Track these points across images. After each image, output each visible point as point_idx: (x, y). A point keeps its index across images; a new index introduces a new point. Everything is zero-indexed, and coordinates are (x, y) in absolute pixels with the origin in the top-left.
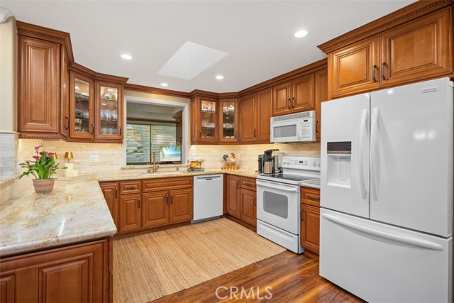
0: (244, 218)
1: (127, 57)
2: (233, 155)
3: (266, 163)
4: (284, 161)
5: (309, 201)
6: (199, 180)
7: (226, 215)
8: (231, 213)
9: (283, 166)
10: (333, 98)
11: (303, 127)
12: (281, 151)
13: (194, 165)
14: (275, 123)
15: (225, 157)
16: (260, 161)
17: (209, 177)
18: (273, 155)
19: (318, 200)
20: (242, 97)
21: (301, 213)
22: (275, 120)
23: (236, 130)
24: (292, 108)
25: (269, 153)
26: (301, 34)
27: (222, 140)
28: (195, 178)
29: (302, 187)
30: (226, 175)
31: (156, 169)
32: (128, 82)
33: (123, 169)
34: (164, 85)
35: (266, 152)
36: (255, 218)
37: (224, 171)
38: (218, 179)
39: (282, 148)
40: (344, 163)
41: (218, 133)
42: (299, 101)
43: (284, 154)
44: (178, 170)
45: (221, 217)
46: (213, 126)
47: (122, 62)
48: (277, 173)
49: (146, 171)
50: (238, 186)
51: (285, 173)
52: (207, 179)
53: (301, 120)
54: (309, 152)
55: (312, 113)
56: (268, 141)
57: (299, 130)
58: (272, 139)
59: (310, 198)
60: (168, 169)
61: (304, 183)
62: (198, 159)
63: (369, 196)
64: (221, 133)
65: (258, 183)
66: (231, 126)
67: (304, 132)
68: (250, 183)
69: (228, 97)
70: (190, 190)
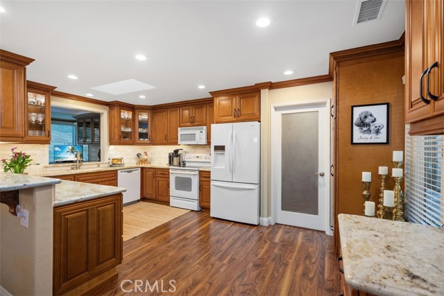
0: (159, 198)
1: (73, 77)
2: (146, 154)
3: (175, 158)
4: (186, 156)
5: (204, 179)
6: (123, 173)
7: (143, 199)
8: (148, 196)
9: (186, 160)
10: (217, 123)
11: (200, 135)
12: (184, 150)
13: (115, 162)
14: (181, 132)
15: (138, 155)
16: (170, 157)
17: (130, 170)
18: (179, 153)
19: (209, 177)
20: (155, 110)
21: (200, 187)
22: (181, 130)
23: (149, 134)
24: (193, 122)
25: (176, 151)
26: (201, 87)
27: (138, 141)
28: (119, 172)
29: (200, 171)
30: (142, 169)
31: (79, 166)
32: (56, 90)
33: (47, 167)
34: (90, 95)
35: (174, 151)
36: (168, 196)
37: (141, 166)
38: (136, 172)
39: (185, 148)
40: (222, 156)
41: (134, 136)
42: (197, 119)
43: (186, 152)
44: (99, 166)
45: (138, 201)
46: (129, 130)
47: (68, 80)
48: (182, 164)
49: (70, 168)
50: (154, 176)
51: (187, 164)
52: (128, 172)
53: (199, 131)
54: (203, 151)
55: (205, 127)
56: (176, 143)
57: (197, 137)
58: (179, 142)
59: (205, 177)
60: (89, 166)
61: (201, 169)
62: (118, 157)
63: (232, 171)
64: (137, 136)
65: (171, 171)
66: (145, 131)
67: (200, 139)
68: (165, 173)
69: (143, 108)
70: (115, 181)
